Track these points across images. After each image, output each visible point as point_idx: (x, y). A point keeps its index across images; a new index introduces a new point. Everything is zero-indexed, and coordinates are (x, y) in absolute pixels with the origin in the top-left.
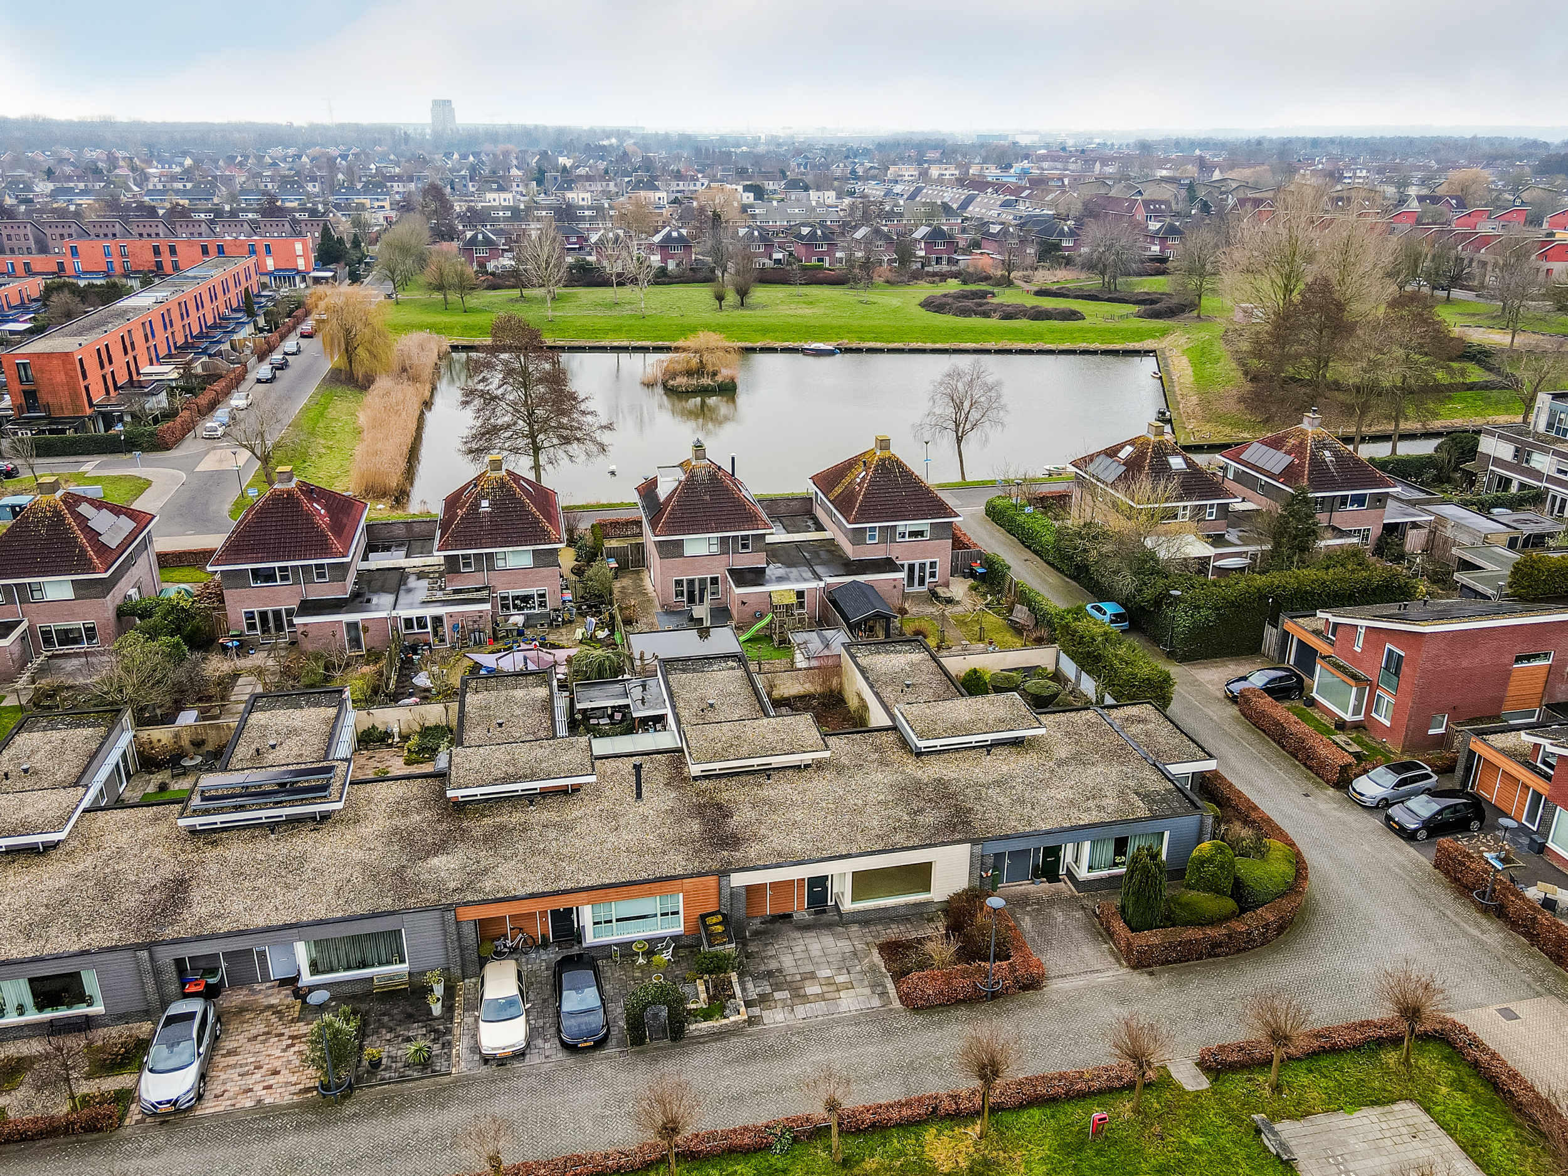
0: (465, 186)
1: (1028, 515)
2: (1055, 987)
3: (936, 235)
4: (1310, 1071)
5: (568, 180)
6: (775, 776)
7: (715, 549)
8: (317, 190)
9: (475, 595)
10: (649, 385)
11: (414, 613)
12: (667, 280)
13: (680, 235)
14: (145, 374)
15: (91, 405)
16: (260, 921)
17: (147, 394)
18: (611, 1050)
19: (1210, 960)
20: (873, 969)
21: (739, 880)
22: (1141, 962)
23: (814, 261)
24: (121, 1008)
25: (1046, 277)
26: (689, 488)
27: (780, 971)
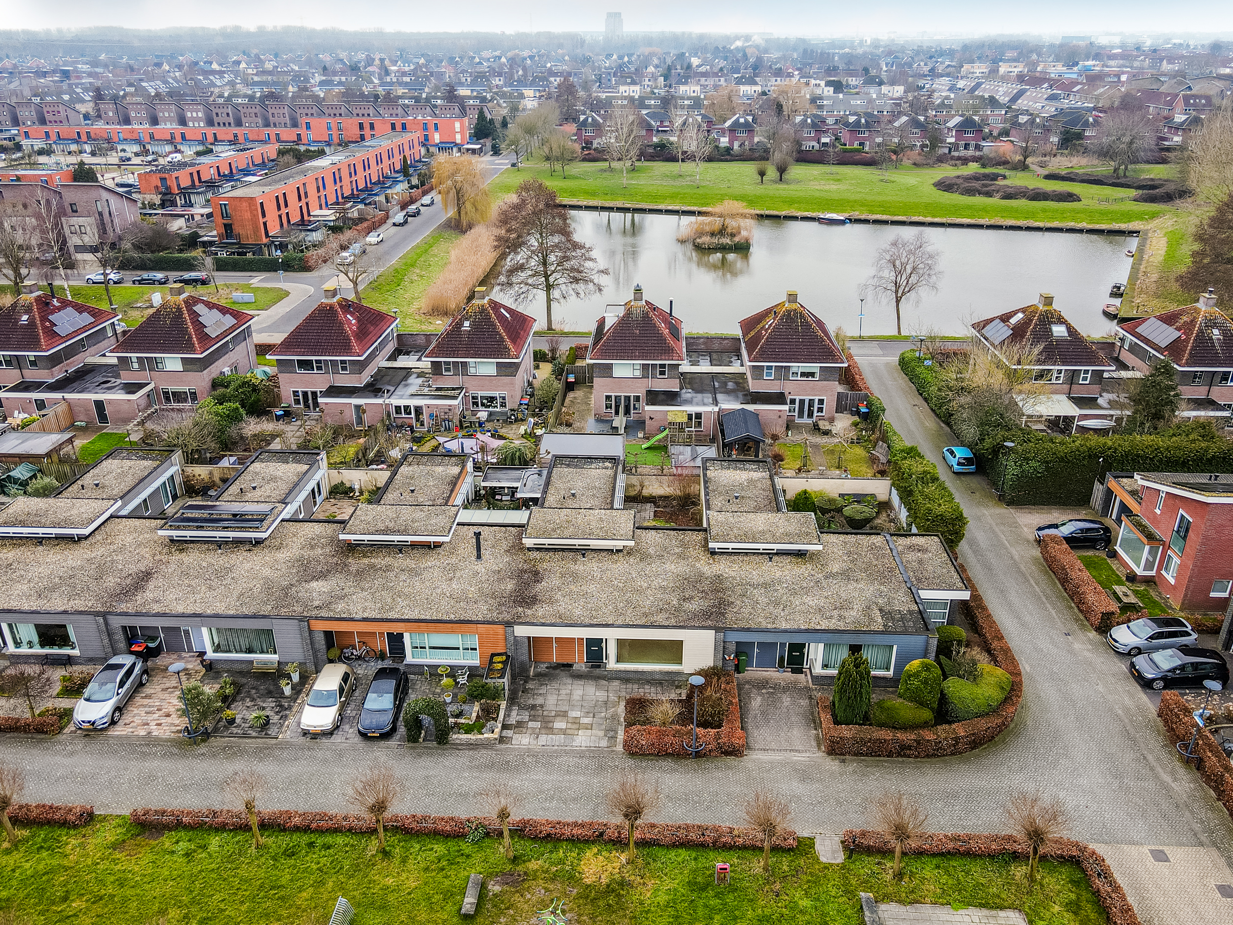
0: (609, 80)
1: (927, 368)
2: (755, 758)
3: (967, 125)
4: (938, 867)
5: (688, 74)
6: (590, 555)
7: (638, 373)
8: (501, 83)
9: (449, 393)
10: (682, 242)
11: (402, 403)
12: (728, 157)
13: (746, 120)
14: (314, 216)
15: (267, 235)
16: (180, 609)
17: (309, 230)
18: (393, 743)
19: (900, 759)
20: (614, 717)
21: (521, 631)
22: (835, 749)
23: (856, 145)
24: (91, 654)
25: (1062, 163)
26: (625, 322)
27: (542, 706)
